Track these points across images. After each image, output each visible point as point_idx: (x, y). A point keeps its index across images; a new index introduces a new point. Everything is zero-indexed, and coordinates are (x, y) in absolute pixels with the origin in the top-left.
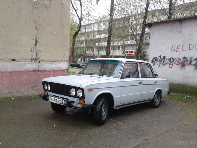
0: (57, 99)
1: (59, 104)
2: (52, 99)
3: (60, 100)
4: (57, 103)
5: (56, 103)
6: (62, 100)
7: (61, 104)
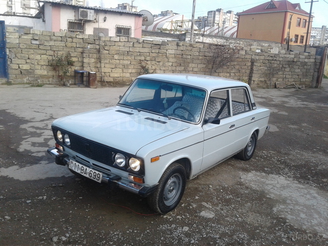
0: (88, 168)
1: (92, 178)
2: (76, 167)
3: (94, 171)
4: (87, 176)
5: (85, 175)
6: (97, 172)
7: (95, 180)
